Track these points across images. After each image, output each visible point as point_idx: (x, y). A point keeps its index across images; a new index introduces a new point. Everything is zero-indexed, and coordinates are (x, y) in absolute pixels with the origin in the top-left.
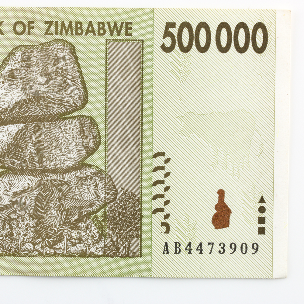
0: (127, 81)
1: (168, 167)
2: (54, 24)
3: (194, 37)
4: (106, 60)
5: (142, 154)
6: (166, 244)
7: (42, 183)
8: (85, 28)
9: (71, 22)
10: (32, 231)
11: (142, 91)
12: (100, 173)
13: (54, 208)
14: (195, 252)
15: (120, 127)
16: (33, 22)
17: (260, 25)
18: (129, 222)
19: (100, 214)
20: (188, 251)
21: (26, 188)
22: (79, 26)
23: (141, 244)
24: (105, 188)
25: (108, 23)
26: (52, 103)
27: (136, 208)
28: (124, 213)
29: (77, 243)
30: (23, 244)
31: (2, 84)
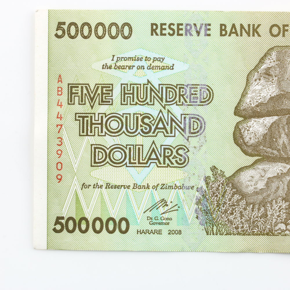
10: (284, 213)
16: (287, 26)
21: (280, 174)
30: (276, 224)
31: (258, 81)
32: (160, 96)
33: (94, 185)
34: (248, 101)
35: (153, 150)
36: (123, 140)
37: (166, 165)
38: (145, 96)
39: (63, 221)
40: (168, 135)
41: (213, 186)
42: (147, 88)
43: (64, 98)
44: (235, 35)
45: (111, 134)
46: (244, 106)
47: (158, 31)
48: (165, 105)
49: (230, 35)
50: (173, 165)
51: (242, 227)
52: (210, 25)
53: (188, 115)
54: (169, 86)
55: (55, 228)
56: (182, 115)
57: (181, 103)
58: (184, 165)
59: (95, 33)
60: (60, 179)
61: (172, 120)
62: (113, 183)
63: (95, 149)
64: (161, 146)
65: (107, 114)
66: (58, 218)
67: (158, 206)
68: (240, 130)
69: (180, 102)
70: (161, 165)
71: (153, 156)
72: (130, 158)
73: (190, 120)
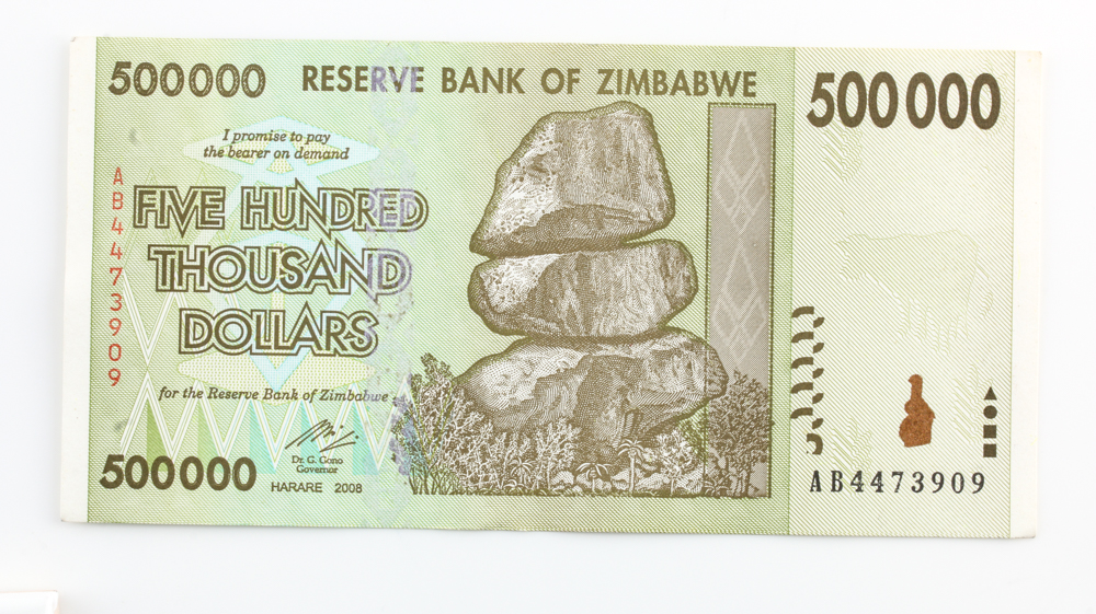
0: (746, 178)
1: (820, 334)
2: (615, 74)
3: (868, 100)
4: (709, 140)
5: (772, 310)
6: (816, 474)
7: (591, 361)
8: (670, 81)
9: (645, 71)
10: (570, 449)
11: (774, 197)
12: (696, 343)
13: (612, 407)
14: (869, 489)
15: (734, 261)
16: (577, 71)
17: (985, 79)
18: (749, 434)
19: (695, 419)
20: (856, 487)
21: (562, 371)
22: (660, 78)
23: (770, 474)
24: (705, 371)
25: (713, 73)
26: (611, 217)
27: (762, 409)
28: (740, 417)
29: (654, 472)
30: (555, 473)
31: (518, 182)
32: (321, 213)
33: (186, 391)
34: (498, 222)
35: (306, 321)
36: (245, 300)
37: (331, 352)
38: (290, 212)
39: (122, 465)
40: (335, 290)
41: (426, 394)
42: (294, 195)
43: (126, 215)
44: (472, 89)
45: (221, 288)
46: (490, 232)
47: (318, 81)
48: (330, 230)
49: (462, 91)
50: (345, 352)
51: (486, 479)
52: (421, 69)
53: (376, 250)
54: (338, 192)
55: (104, 478)
56: (364, 250)
57: (363, 227)
58: (368, 351)
59: (190, 84)
60: (117, 379)
61: (344, 260)
62: (224, 387)
63: (189, 317)
64: (322, 312)
65: (212, 248)
66: (111, 458)
67: (315, 435)
68: (482, 282)
69: (360, 224)
70: (321, 352)
71: (306, 333)
72: (258, 337)
73: (380, 260)
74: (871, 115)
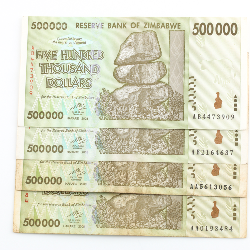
0: (178, 47)
2: (148, 24)
3: (206, 29)
4: (169, 39)
5: (184, 77)
6: (194, 115)
7: (142, 89)
8: (161, 25)
9: (155, 23)
10: (137, 109)
11: (185, 51)
12: (166, 85)
13: (146, 100)
14: (207, 118)
15: (175, 66)
16: (139, 23)
17: (234, 24)
18: (179, 106)
19: (166, 102)
20: (204, 118)
21: (135, 91)
22: (158, 24)
23: (183, 115)
24: (168, 91)
25: (171, 23)
26: (147, 56)
27: (182, 100)
28: (176, 102)
29: (156, 115)
30: (133, 115)
31: (125, 48)
32: (79, 56)
33: (47, 96)
34: (120, 58)
35: (76, 81)
36: (62, 76)
37: (81, 87)
38: (72, 56)
39: (32, 113)
40: (82, 73)
41: (103, 97)
42: (73, 52)
43: (35, 56)
44: (115, 28)
45: (56, 73)
46: (118, 60)
47: (79, 26)
48: (82, 60)
49: (112, 28)
50: (85, 88)
51: (117, 116)
52: (103, 23)
53: (92, 64)
54: (83, 51)
55: (28, 117)
56: (89, 64)
57: (89, 59)
58: (90, 87)
59: (50, 27)
60: (31, 94)
61: (85, 67)
62: (56, 95)
63: (48, 80)
64: (79, 78)
65: (54, 64)
66: (30, 112)
67: (77, 106)
68: (116, 71)
70: (79, 88)
71: (76, 83)
72: (64, 84)
73: (93, 66)
74: (207, 32)
